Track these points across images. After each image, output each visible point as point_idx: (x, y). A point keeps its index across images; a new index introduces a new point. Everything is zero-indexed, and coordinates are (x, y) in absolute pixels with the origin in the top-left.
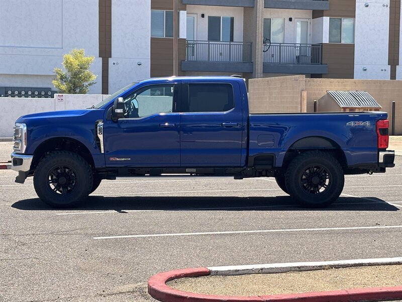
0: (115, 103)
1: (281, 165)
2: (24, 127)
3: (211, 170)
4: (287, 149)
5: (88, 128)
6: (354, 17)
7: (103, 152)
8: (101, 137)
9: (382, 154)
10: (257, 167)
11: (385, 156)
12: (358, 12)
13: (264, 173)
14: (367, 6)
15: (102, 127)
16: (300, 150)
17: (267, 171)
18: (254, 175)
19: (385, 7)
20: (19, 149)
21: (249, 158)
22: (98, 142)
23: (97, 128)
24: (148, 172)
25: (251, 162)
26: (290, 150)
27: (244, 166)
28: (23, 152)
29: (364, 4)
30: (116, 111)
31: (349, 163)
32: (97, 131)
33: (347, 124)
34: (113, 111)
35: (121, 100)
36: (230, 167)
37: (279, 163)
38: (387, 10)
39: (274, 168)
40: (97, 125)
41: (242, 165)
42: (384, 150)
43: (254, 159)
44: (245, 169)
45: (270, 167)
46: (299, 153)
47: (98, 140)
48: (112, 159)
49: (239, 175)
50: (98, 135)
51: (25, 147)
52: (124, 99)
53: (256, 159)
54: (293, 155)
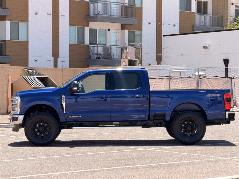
0: (72, 84)
1: (169, 120)
2: (19, 98)
3: (128, 123)
4: (172, 110)
5: (56, 98)
6: (28, 21)
7: (65, 112)
8: (64, 104)
9: (227, 113)
10: (155, 121)
11: (229, 114)
12: (30, 18)
13: (159, 124)
14: (37, 14)
15: (64, 98)
16: (180, 111)
17: (161, 123)
18: (153, 125)
19: (49, 15)
20: (16, 111)
21: (150, 115)
22: (62, 107)
23: (61, 98)
24: (91, 124)
25: (151, 118)
26: (174, 111)
27: (148, 120)
28: (18, 113)
29: (34, 12)
30: (73, 89)
31: (208, 119)
32: (61, 101)
33: (207, 95)
34: (71, 89)
35: (76, 82)
36: (139, 121)
37: (168, 118)
38: (50, 18)
39: (165, 121)
40: (61, 97)
41: (146, 120)
42: (229, 110)
43: (153, 116)
44: (148, 122)
45: (162, 121)
46: (180, 113)
47: (62, 105)
48: (70, 117)
49: (145, 126)
50: (62, 103)
51: (19, 110)
52: (78, 82)
53: (154, 116)
54: (176, 114)
